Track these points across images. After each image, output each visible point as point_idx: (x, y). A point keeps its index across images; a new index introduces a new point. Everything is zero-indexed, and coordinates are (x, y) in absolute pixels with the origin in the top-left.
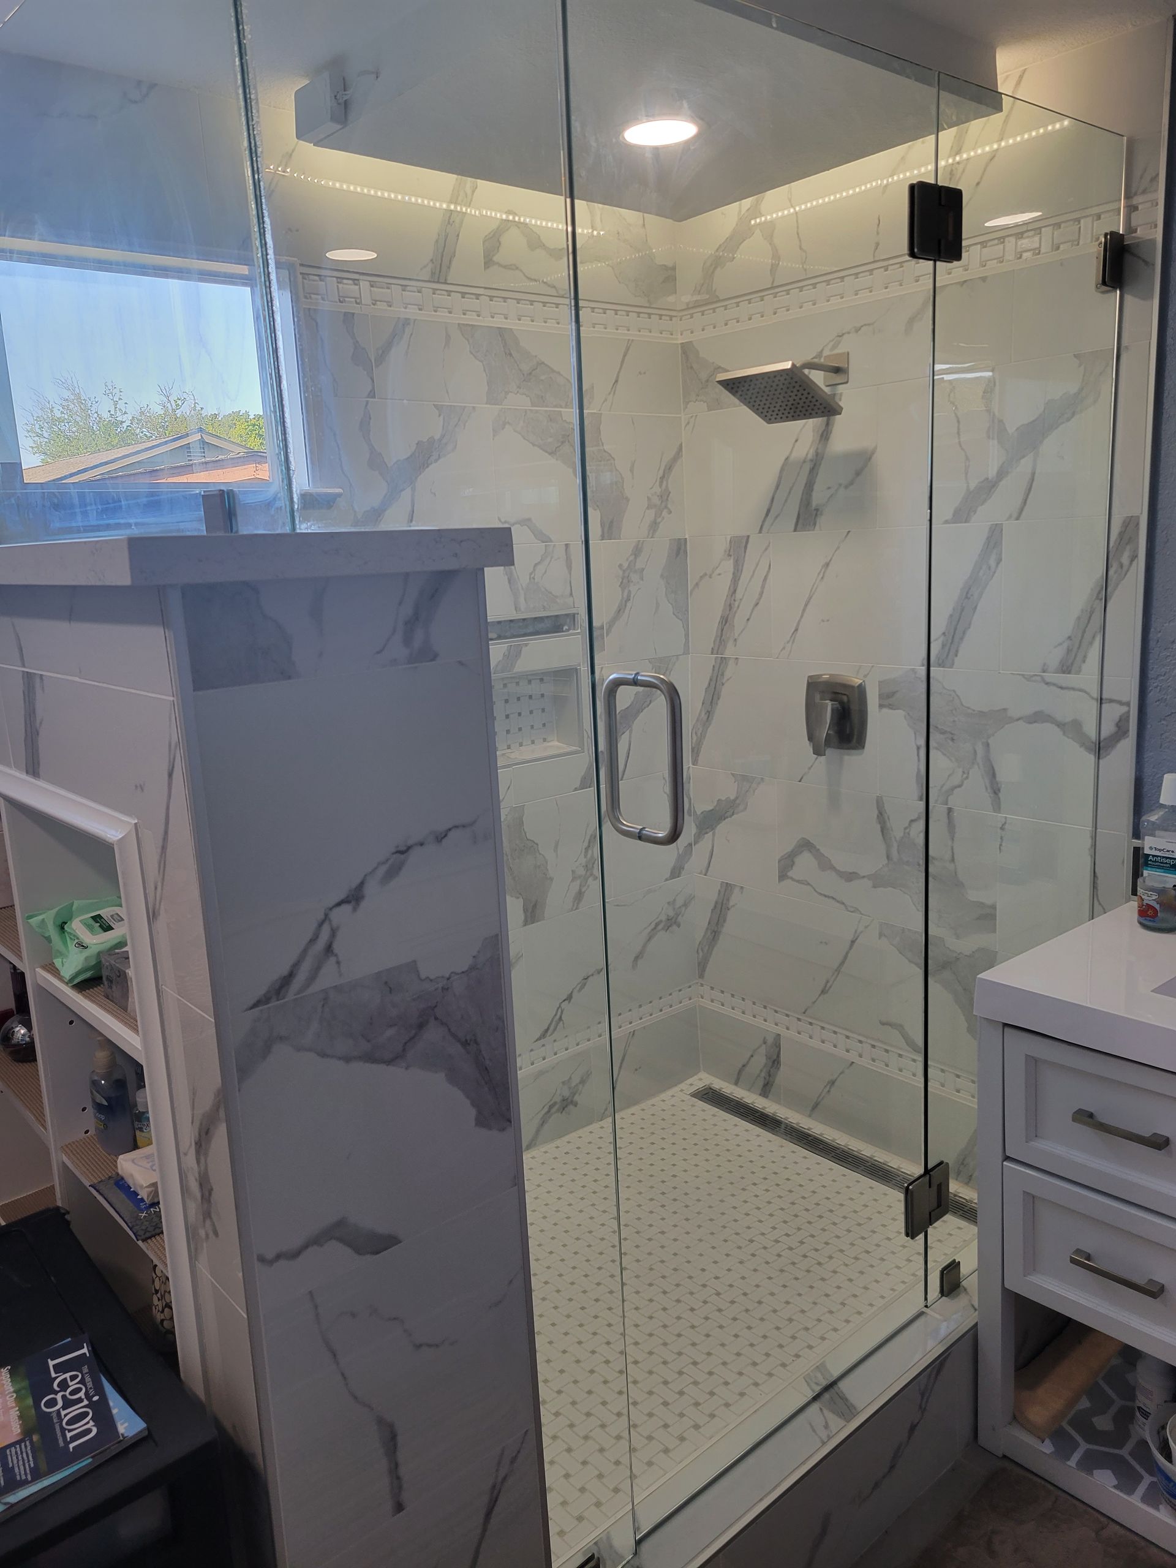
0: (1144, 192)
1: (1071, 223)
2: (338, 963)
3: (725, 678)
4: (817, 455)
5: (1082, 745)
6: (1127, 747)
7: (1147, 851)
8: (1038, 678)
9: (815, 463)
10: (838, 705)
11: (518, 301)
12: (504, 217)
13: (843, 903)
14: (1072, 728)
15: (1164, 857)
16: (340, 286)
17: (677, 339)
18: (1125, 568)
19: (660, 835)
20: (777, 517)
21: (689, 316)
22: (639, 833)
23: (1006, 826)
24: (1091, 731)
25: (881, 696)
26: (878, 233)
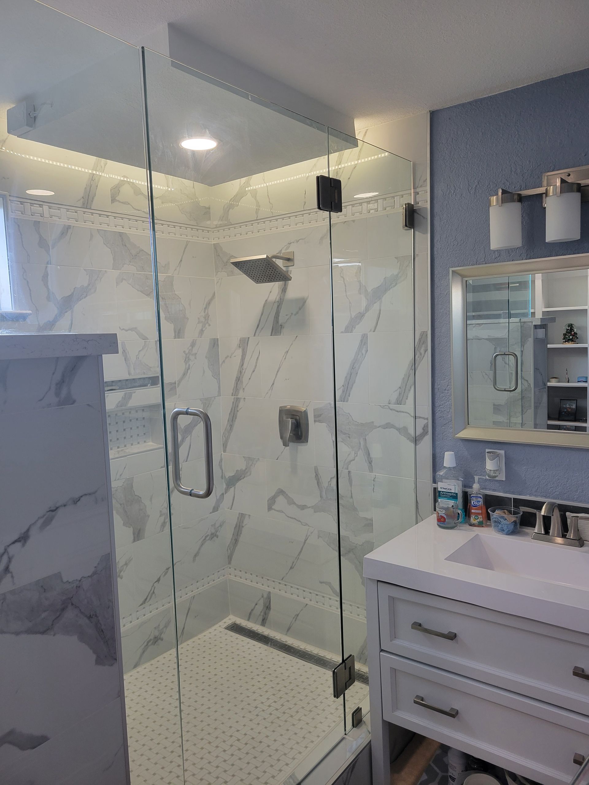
0: (421, 186)
1: (391, 198)
2: (12, 577)
3: (239, 408)
4: (281, 299)
5: (408, 439)
6: (428, 439)
7: (439, 490)
8: (387, 407)
9: (280, 303)
10: (295, 421)
11: (129, 219)
12: (122, 179)
13: (300, 521)
14: (403, 431)
15: (447, 492)
16: (32, 207)
17: (212, 242)
18: (422, 355)
19: (201, 493)
20: (262, 329)
21: (217, 231)
22: (190, 492)
23: (376, 480)
24: (411, 431)
25: (315, 416)
26: (305, 198)
